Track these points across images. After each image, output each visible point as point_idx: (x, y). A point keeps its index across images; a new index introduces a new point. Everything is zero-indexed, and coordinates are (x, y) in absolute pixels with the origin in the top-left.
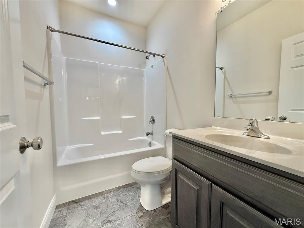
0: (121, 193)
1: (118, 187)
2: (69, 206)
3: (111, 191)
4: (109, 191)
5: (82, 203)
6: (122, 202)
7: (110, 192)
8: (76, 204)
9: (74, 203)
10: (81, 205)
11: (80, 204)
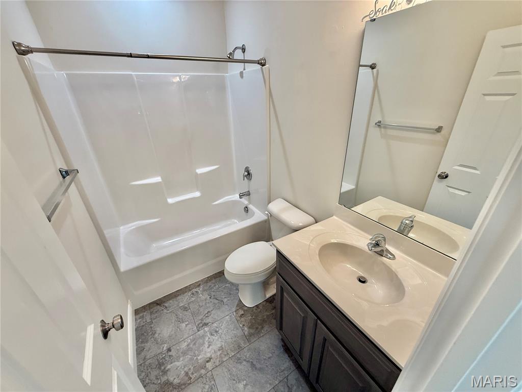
0: (213, 285)
1: (208, 278)
2: (152, 310)
3: (199, 283)
4: (196, 284)
5: (166, 305)
6: (217, 299)
7: (199, 285)
8: (159, 307)
9: (156, 305)
10: (166, 308)
11: (164, 306)
